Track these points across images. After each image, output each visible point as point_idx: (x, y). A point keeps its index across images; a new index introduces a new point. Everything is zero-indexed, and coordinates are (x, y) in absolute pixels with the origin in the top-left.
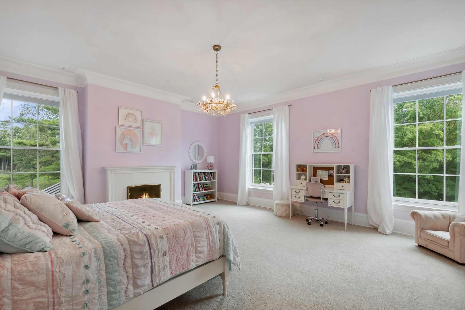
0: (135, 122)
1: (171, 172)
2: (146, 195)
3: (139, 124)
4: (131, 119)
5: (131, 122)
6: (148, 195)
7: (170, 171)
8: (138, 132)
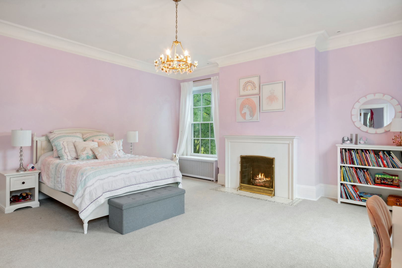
0: (253, 90)
1: (289, 144)
2: (261, 176)
3: (256, 91)
4: (249, 88)
5: (250, 90)
6: (264, 175)
7: (288, 142)
8: (255, 100)
